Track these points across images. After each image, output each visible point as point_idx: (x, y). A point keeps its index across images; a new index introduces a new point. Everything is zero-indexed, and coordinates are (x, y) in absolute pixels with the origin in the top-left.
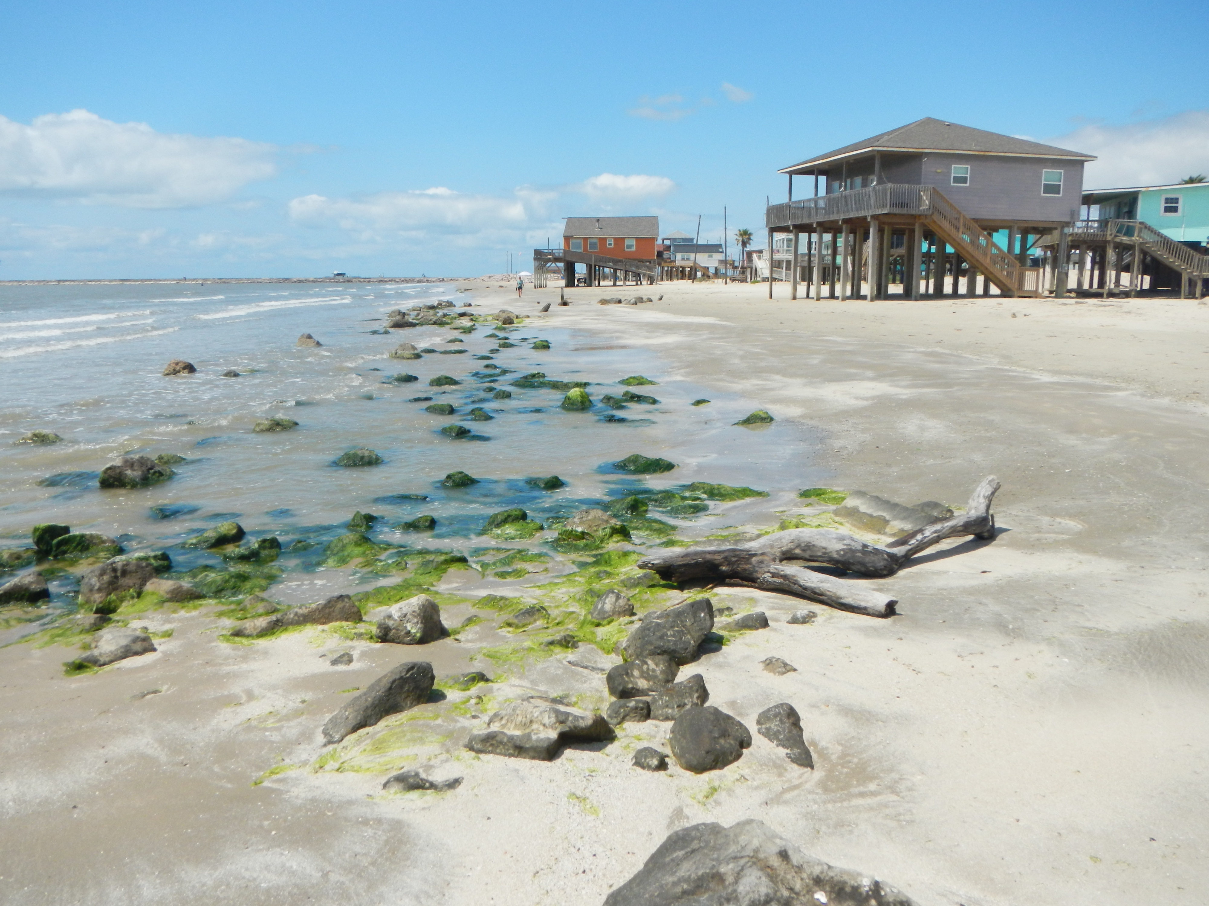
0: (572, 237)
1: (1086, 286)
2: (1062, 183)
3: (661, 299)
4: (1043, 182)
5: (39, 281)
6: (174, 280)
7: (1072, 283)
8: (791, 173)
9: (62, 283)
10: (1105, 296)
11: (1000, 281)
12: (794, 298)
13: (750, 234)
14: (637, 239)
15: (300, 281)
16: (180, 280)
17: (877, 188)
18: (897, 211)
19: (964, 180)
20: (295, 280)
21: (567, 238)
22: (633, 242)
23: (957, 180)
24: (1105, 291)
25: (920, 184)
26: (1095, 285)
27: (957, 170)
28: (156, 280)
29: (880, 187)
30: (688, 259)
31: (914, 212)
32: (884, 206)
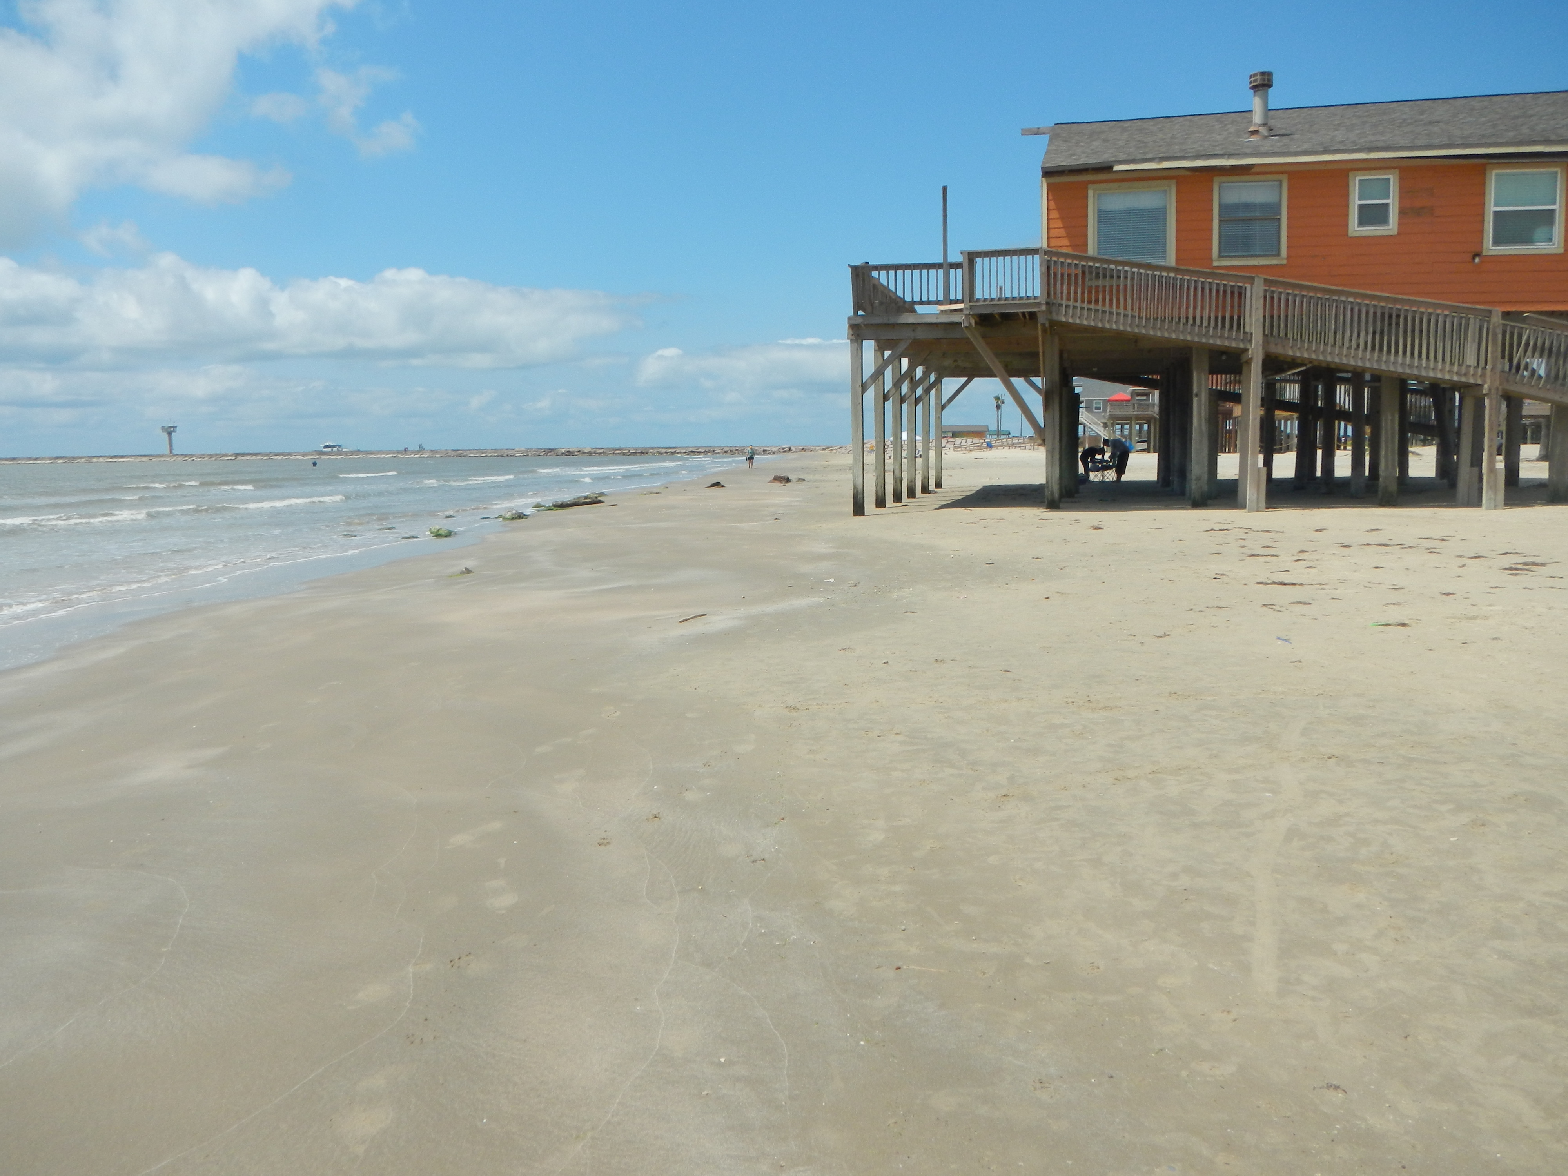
15: (569, 453)
16: (399, 452)
20: (563, 451)
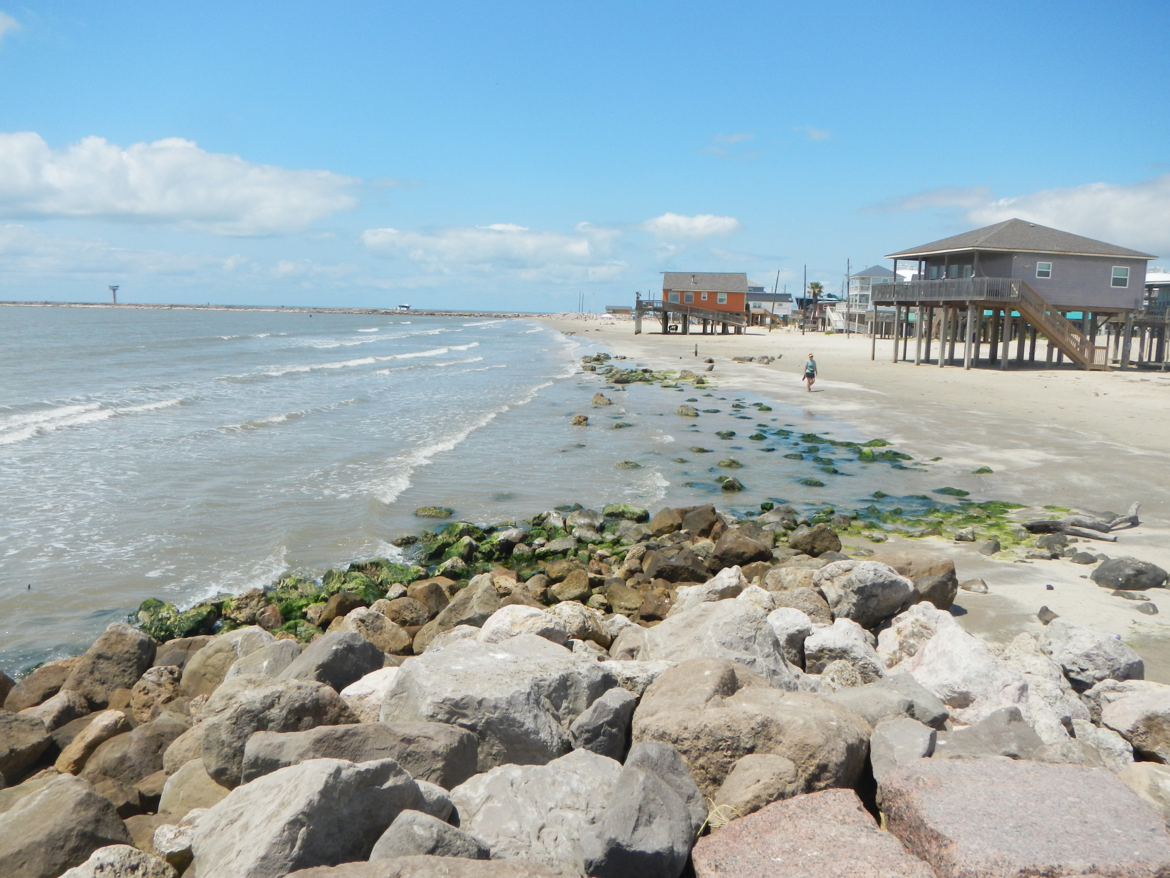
0: (670, 290)
1: (1145, 360)
2: (1128, 277)
3: (780, 358)
4: (1112, 276)
5: (154, 306)
6: (273, 308)
7: (1134, 357)
8: (896, 259)
9: (173, 308)
10: (1163, 369)
11: (1072, 353)
12: (896, 361)
13: (821, 287)
14: (729, 294)
17: (976, 279)
18: (992, 299)
19: (1047, 274)
21: (666, 292)
22: (725, 296)
23: (1041, 274)
24: (1163, 365)
25: (1010, 277)
26: (1153, 359)
27: (1041, 265)
28: (257, 307)
29: (978, 279)
30: (759, 307)
31: (1006, 300)
32: (981, 294)
